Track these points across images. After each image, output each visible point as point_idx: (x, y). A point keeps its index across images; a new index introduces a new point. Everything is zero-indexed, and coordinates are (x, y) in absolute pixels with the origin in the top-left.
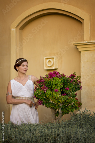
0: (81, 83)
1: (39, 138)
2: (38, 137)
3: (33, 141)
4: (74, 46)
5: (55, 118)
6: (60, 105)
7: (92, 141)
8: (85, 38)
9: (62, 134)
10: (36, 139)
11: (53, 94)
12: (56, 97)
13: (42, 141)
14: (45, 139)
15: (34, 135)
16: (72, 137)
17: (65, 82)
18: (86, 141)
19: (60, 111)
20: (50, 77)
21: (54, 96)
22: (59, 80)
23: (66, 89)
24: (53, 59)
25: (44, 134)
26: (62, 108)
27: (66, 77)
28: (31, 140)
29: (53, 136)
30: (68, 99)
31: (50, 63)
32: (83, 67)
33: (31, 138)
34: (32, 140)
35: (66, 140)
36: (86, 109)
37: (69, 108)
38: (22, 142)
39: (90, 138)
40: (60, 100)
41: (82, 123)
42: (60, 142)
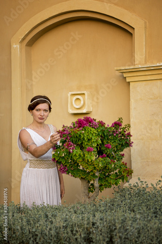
0: (131, 136)
1: (61, 230)
2: (60, 228)
3: (52, 236)
4: (118, 73)
5: (88, 196)
6: (97, 174)
7: (151, 233)
8: (137, 60)
9: (100, 223)
10: (57, 231)
11: (84, 155)
12: (90, 161)
13: (66, 235)
14: (72, 231)
15: (53, 225)
16: (118, 228)
17: (104, 135)
18: (140, 233)
19: (97, 184)
20: (79, 127)
21: (86, 159)
22: (95, 132)
23: (106, 146)
24: (83, 95)
25: (70, 223)
26: (100, 179)
27: (106, 126)
28: (47, 233)
29: (86, 226)
30: (110, 163)
31: (78, 102)
32: (135, 108)
33: (48, 229)
34: (49, 234)
35: (107, 232)
36: (139, 179)
37: (111, 179)
38: (33, 236)
39: (147, 228)
40: (96, 164)
41: (134, 203)
42: (96, 237)
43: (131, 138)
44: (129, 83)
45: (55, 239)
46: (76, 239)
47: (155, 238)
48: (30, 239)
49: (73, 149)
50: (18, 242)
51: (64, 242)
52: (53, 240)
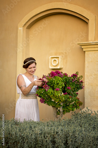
0: (83, 83)
1: (38, 135)
3: (32, 138)
4: (79, 46)
5: (57, 117)
6: (62, 104)
7: (89, 139)
8: (90, 38)
9: (61, 132)
10: (36, 136)
11: (54, 93)
12: (57, 96)
13: (41, 138)
14: (44, 136)
15: (33, 132)
16: (70, 135)
17: (67, 81)
18: (83, 139)
19: (61, 110)
20: (52, 76)
21: (55, 95)
22: (61, 79)
23: (68, 88)
25: (43, 132)
26: (63, 107)
27: (68, 76)
28: (30, 137)
29: (52, 134)
30: (69, 98)
31: (55, 62)
32: (88, 67)
33: (30, 134)
35: (65, 138)
37: (70, 107)
38: (22, 138)
39: (87, 136)
40: (61, 98)
41: (82, 122)
42: (58, 140)
45: (34, 141)
46: (47, 141)
47: (92, 142)
48: (20, 140)
49: (48, 89)
50: (14, 142)
51: (39, 143)
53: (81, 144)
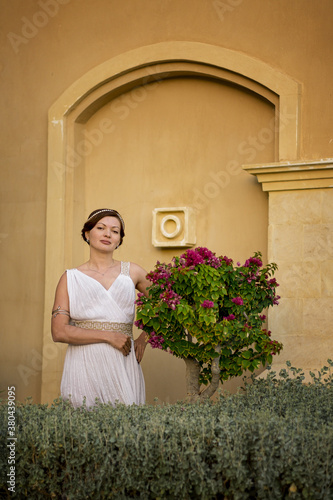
0: (278, 285)
1: (161, 440)
2: (159, 437)
3: (144, 450)
4: (248, 175)
5: (198, 390)
6: (217, 350)
7: (320, 448)
8: (282, 153)
9: (230, 430)
10: (154, 442)
11: (197, 315)
12: (207, 324)
13: (170, 449)
14: (180, 444)
15: (147, 432)
16: (263, 437)
17: (231, 282)
18: (301, 448)
19: (216, 368)
21: (201, 322)
22: (217, 274)
23: (234, 302)
24: (181, 215)
25: (175, 431)
26: (223, 359)
28: (137, 446)
29: (204, 435)
30: (242, 330)
31: (170, 225)
32: (277, 239)
33: (138, 438)
34: (140, 447)
35: (243, 445)
36: (289, 364)
37: (242, 359)
38: (110, 451)
40: (218, 332)
41: (284, 402)
42: (224, 454)
43: (277, 289)
44: (267, 193)
45: (150, 456)
46: (188, 456)
48: (105, 455)
49: (176, 303)
50: (84, 461)
51: (165, 462)
52: (147, 458)
53: (294, 463)
